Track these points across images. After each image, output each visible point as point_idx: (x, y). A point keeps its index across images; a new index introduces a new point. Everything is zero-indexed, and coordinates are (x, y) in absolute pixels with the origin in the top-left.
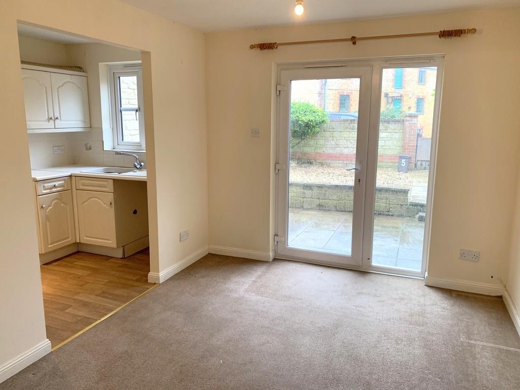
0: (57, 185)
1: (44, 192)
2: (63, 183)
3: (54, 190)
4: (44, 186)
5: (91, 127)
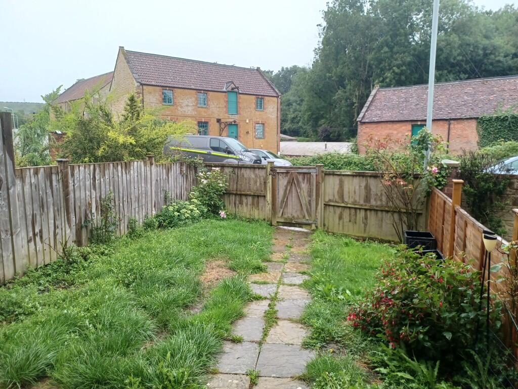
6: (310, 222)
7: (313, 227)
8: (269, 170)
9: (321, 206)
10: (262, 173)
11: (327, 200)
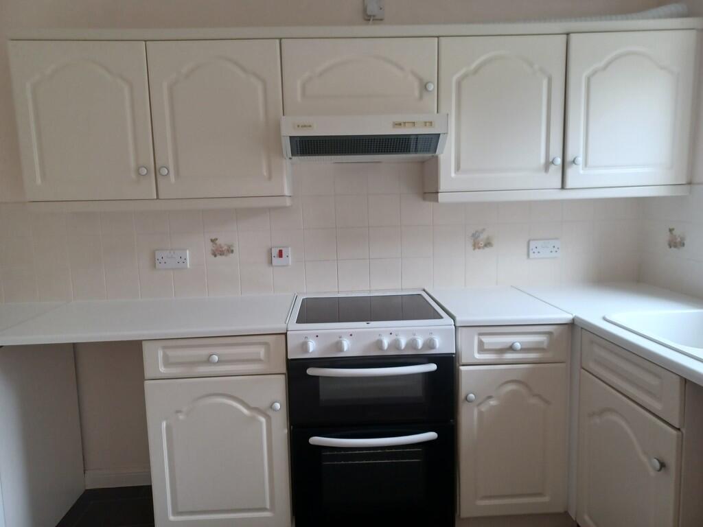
0: (518, 346)
1: (479, 357)
2: (542, 342)
3: (509, 356)
4: (481, 343)
5: (690, 183)
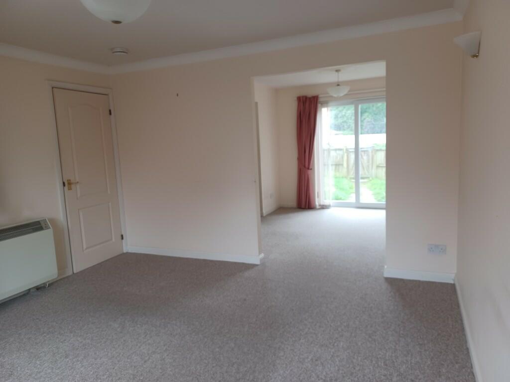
6: (369, 176)
7: (371, 179)
8: (345, 150)
9: (374, 167)
10: (341, 152)
11: (378, 163)
